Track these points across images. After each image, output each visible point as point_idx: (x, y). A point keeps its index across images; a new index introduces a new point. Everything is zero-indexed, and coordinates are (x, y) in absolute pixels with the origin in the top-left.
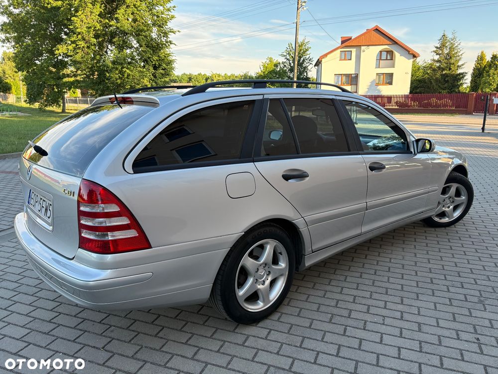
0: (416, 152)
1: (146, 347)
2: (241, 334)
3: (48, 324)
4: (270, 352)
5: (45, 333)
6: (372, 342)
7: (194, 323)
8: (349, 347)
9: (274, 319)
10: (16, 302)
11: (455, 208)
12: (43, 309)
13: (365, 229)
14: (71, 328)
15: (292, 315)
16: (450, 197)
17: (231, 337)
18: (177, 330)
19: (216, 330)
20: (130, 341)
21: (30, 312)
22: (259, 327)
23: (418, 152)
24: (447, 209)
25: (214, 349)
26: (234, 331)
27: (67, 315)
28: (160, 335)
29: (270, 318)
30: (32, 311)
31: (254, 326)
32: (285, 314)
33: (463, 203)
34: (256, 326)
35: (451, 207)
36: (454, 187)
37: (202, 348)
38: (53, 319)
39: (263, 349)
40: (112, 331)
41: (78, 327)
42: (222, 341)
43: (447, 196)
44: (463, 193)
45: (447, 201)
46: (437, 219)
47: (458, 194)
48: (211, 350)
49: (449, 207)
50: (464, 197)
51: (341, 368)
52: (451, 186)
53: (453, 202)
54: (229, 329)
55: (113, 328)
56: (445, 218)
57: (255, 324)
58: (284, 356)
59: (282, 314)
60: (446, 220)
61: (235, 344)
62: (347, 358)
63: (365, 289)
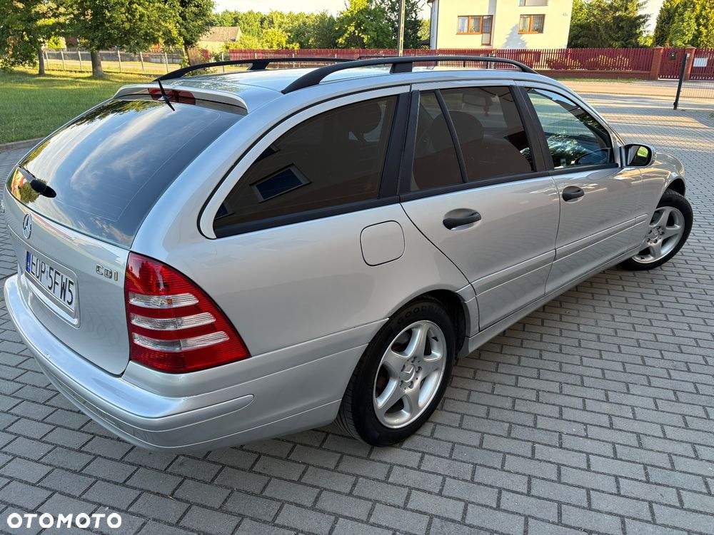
0: (624, 165)
1: (238, 490)
2: (380, 461)
3: (78, 455)
4: (429, 493)
5: (75, 472)
6: (576, 468)
7: (305, 445)
8: (543, 479)
9: (426, 434)
10: (20, 418)
11: (664, 242)
12: (66, 428)
13: (550, 287)
14: (116, 460)
15: (450, 426)
16: (660, 227)
17: (366, 468)
18: (281, 458)
19: (341, 457)
20: (213, 480)
21: (45, 435)
22: (406, 449)
23: (627, 165)
24: (653, 244)
25: (343, 490)
26: (368, 458)
27: (105, 437)
28: (257, 468)
29: (419, 432)
30: (49, 432)
31: (396, 447)
32: (440, 424)
33: (676, 235)
34: (400, 447)
35: (660, 241)
36: (667, 210)
37: (325, 489)
38: (83, 446)
39: (417, 486)
40: (181, 464)
41: (126, 459)
42: (353, 475)
43: (655, 225)
44: (677, 221)
45: (655, 232)
46: (638, 259)
47: (671, 222)
48: (340, 493)
49: (656, 241)
50: (678, 227)
51: (539, 516)
52: (663, 210)
53: (663, 233)
54: (360, 454)
55: (181, 459)
56: (649, 257)
57: (398, 445)
58: (450, 498)
59: (436, 424)
60: (649, 259)
61: (374, 480)
62: (543, 499)
63: (550, 377)
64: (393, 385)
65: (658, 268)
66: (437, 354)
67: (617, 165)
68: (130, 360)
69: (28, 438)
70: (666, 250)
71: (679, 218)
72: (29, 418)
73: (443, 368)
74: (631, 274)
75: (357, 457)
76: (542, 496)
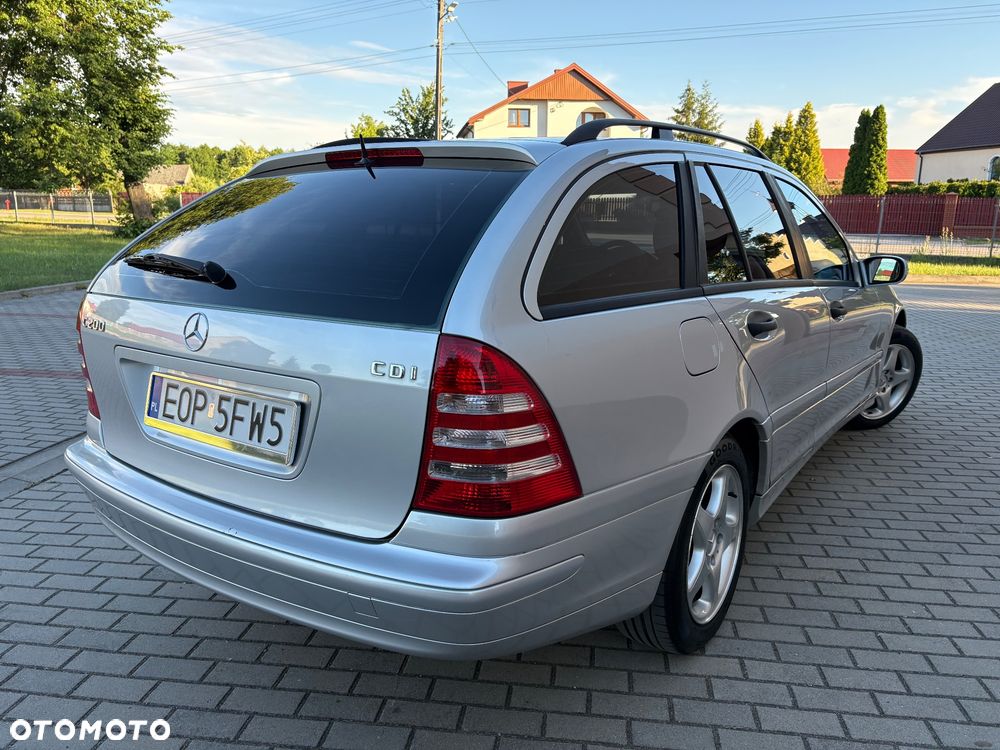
0: (866, 283)
1: (506, 735)
2: (686, 675)
3: (219, 716)
4: (780, 707)
5: (227, 741)
6: (945, 655)
7: (569, 666)
8: (915, 673)
9: (727, 634)
10: (87, 675)
11: (894, 390)
12: (176, 681)
14: (288, 716)
15: (753, 622)
16: (888, 371)
17: (674, 686)
18: (544, 686)
19: (630, 676)
21: (146, 696)
22: (712, 656)
23: (869, 283)
24: (882, 394)
25: (659, 718)
26: (669, 672)
27: (251, 687)
28: (515, 701)
29: (719, 634)
30: (151, 690)
31: (697, 655)
32: (740, 621)
33: (905, 381)
34: (704, 654)
35: (888, 389)
36: (897, 348)
37: (633, 719)
38: (221, 702)
39: (758, 701)
40: (397, 710)
41: (302, 712)
42: (662, 696)
43: (883, 369)
44: (905, 363)
45: (883, 378)
47: (899, 365)
48: (656, 721)
49: (885, 390)
50: (907, 371)
51: (939, 717)
52: (892, 349)
53: (891, 379)
54: (653, 668)
55: (391, 703)
56: (878, 411)
57: (699, 652)
58: (813, 710)
59: (733, 622)
60: (878, 414)
61: (694, 699)
62: (931, 696)
63: (842, 554)
64: (699, 556)
65: (887, 426)
66: (733, 517)
67: (857, 285)
68: (411, 509)
69: (117, 702)
70: (896, 401)
71: (908, 360)
72: (103, 674)
73: (739, 537)
74: (858, 433)
75: (652, 673)
76: (928, 693)
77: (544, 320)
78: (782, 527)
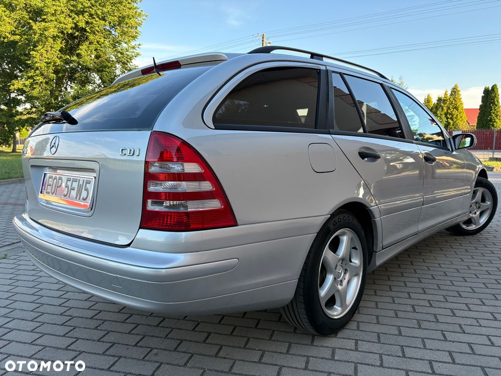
0: (454, 149)
1: (210, 370)
2: (322, 346)
3: (66, 352)
4: (372, 365)
6: (483, 345)
7: (258, 339)
8: (461, 353)
9: (353, 328)
10: (12, 330)
11: (481, 214)
12: (52, 335)
13: (422, 226)
14: (99, 354)
15: (370, 323)
16: (476, 203)
17: (312, 351)
18: (240, 347)
19: (290, 345)
20: (186, 364)
21: (36, 340)
22: (340, 338)
23: (456, 149)
24: (474, 216)
25: (299, 367)
26: (312, 344)
27: (87, 340)
28: (221, 354)
29: (347, 327)
30: (38, 338)
31: (332, 337)
32: (362, 322)
33: (488, 209)
34: (335, 336)
35: (478, 213)
36: (481, 190)
37: (284, 366)
38: (69, 346)
39: (360, 362)
40: (156, 354)
41: (107, 353)
42: (304, 356)
43: (474, 201)
44: (487, 198)
45: (473, 206)
46: (464, 227)
47: (483, 200)
48: (296, 368)
49: (475, 213)
50: (489, 203)
52: (477, 190)
53: (479, 207)
54: (304, 342)
55: (155, 351)
56: (472, 226)
57: (333, 335)
58: (391, 368)
59: (358, 322)
60: (473, 227)
61: (322, 358)
62: (467, 365)
64: (330, 278)
65: (478, 234)
66: (356, 261)
67: (449, 150)
68: (140, 228)
69: (20, 342)
70: (483, 220)
71: (488, 196)
72: (20, 330)
73: (361, 274)
74: (462, 237)
75: (303, 344)
76: (466, 363)
77: (215, 129)
78: (403, 279)
